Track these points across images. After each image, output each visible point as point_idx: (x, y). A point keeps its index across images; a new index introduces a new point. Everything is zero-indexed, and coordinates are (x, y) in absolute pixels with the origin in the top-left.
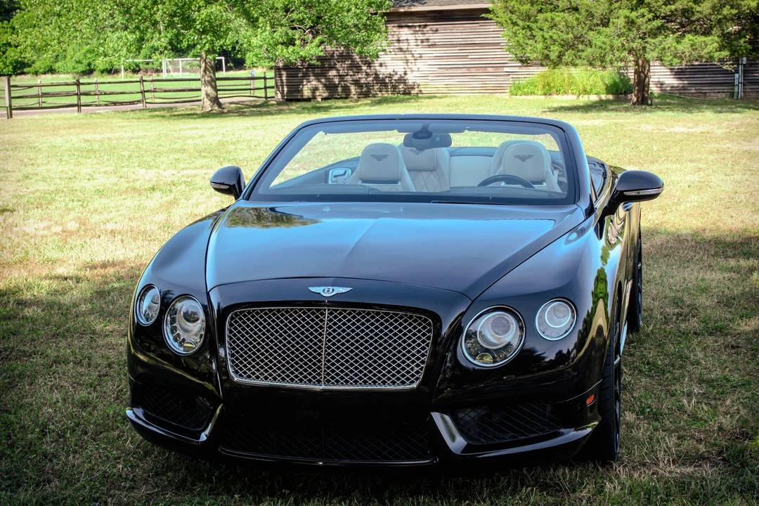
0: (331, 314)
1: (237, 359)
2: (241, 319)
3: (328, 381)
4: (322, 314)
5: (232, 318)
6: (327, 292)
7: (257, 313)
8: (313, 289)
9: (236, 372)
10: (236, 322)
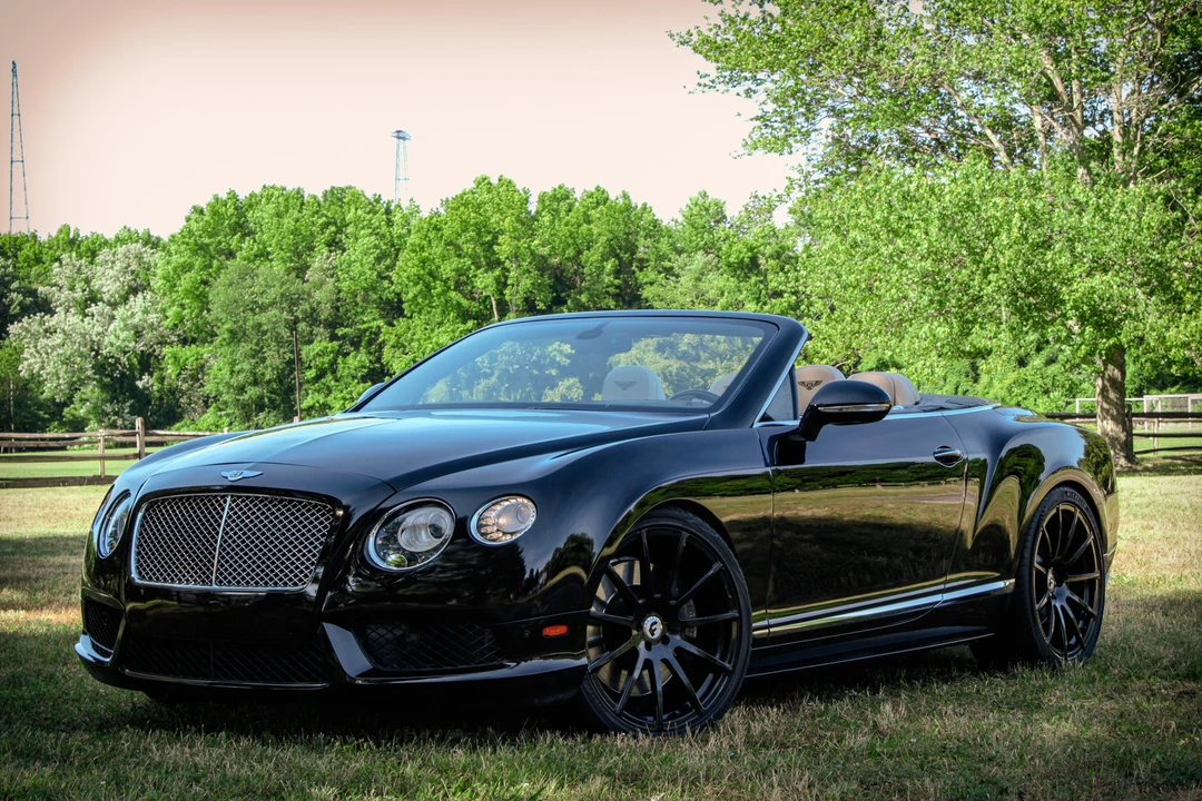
0: (234, 501)
1: (143, 557)
2: (154, 511)
3: (221, 582)
4: (225, 502)
5: (147, 510)
6: (232, 476)
7: (169, 503)
8: (224, 474)
9: (140, 573)
10: (150, 514)
